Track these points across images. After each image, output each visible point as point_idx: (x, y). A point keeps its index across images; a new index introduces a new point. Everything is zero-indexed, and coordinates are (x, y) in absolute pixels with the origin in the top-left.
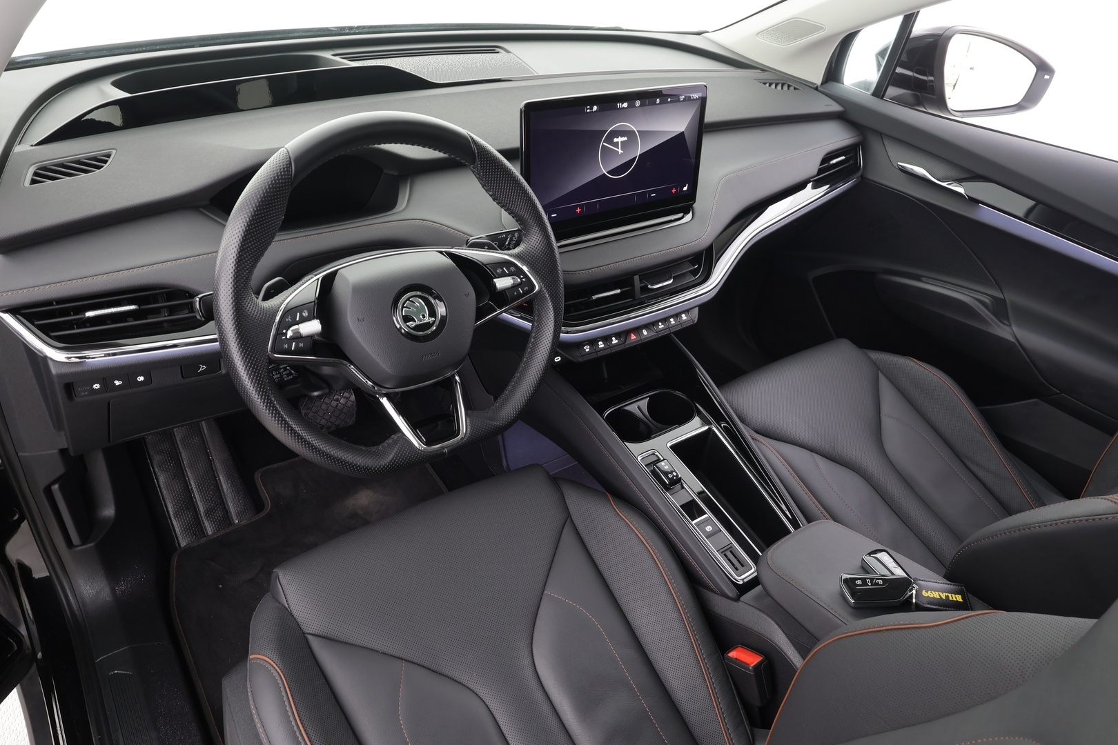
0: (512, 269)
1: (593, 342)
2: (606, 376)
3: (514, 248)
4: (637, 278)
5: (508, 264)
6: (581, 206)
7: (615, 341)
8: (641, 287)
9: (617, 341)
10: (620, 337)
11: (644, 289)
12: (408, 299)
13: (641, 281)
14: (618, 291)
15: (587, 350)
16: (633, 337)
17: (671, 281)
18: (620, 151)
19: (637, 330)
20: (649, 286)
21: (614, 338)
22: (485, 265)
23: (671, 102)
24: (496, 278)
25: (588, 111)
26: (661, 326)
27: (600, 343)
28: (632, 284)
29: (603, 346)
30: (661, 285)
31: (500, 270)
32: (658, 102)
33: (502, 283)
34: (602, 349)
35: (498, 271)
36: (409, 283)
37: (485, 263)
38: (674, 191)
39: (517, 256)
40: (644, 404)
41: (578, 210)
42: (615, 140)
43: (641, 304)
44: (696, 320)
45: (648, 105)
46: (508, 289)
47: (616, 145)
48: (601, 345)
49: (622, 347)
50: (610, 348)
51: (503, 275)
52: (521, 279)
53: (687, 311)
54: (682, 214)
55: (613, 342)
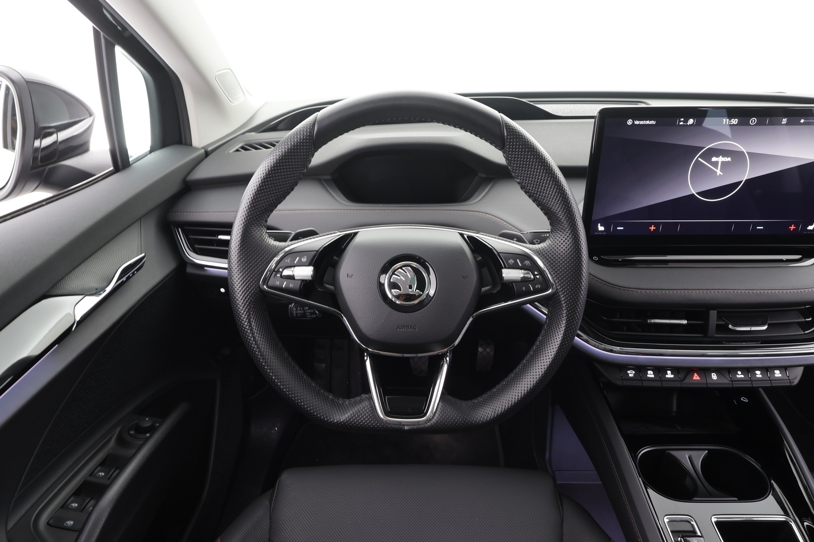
0: (527, 263)
1: (641, 369)
2: (675, 409)
3: (539, 244)
4: (713, 314)
5: (526, 257)
6: (656, 224)
7: (669, 375)
8: (717, 325)
9: (672, 376)
10: (679, 373)
11: (722, 328)
12: (401, 268)
13: (719, 317)
14: (685, 322)
15: (630, 375)
16: (696, 377)
17: (765, 328)
18: (719, 172)
19: (704, 371)
20: (730, 326)
21: (669, 372)
22: (498, 253)
23: (804, 124)
24: (506, 268)
25: (681, 123)
26: (740, 375)
27: (650, 372)
28: (706, 318)
29: (653, 376)
30: (748, 329)
31: (513, 262)
32: (783, 123)
33: (509, 274)
34: (651, 379)
35: (510, 261)
36: (406, 253)
37: (499, 251)
38: (792, 228)
39: (539, 253)
40: (699, 456)
41: (652, 228)
42: (714, 159)
43: (716, 343)
44: (796, 382)
45: (768, 125)
46: (516, 282)
47: (715, 164)
48: (651, 374)
49: (678, 385)
50: (661, 381)
51: (515, 267)
52: (534, 275)
53: (784, 368)
54: (801, 256)
55: (667, 376)
